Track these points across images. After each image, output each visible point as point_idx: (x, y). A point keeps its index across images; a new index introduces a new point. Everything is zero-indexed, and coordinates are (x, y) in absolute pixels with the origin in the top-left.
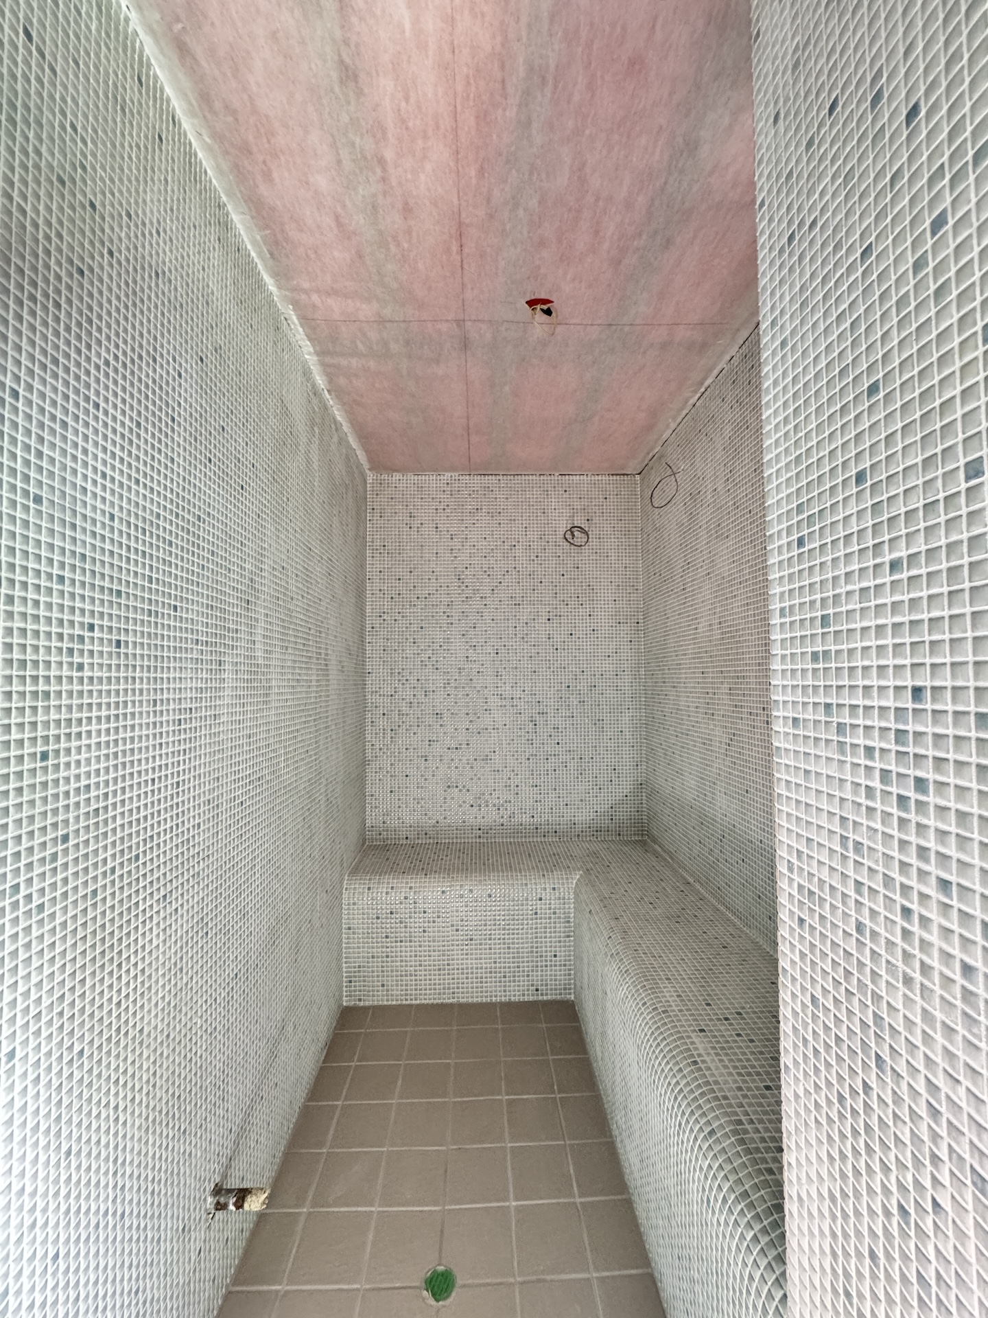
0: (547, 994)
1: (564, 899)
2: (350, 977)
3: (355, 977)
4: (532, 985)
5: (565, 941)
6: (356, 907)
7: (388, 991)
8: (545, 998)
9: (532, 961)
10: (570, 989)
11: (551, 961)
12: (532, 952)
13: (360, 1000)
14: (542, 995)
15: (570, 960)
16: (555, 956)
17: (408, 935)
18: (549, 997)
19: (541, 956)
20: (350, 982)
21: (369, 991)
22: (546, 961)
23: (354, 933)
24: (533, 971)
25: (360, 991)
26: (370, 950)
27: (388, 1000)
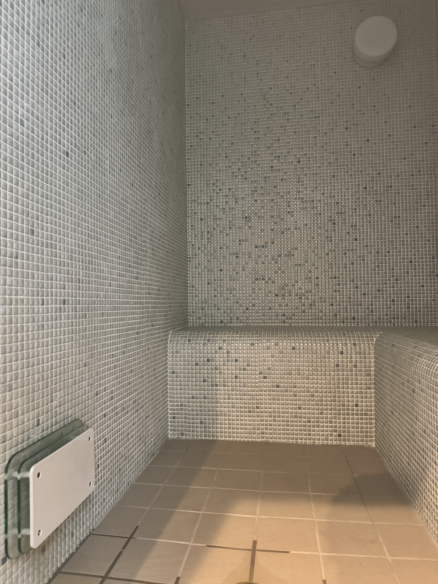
0: (349, 441)
1: (365, 353)
2: (174, 414)
3: (178, 414)
4: (335, 431)
5: (366, 393)
6: (178, 355)
7: (205, 427)
8: (347, 443)
9: (335, 410)
10: (371, 437)
11: (353, 410)
12: (335, 401)
13: (182, 434)
14: (344, 440)
15: (371, 410)
16: (357, 405)
17: (221, 380)
18: (352, 443)
19: (343, 405)
20: (174, 418)
21: (189, 427)
22: (348, 410)
23: (177, 377)
24: (335, 418)
25: (182, 426)
26: (190, 392)
27: (205, 436)
